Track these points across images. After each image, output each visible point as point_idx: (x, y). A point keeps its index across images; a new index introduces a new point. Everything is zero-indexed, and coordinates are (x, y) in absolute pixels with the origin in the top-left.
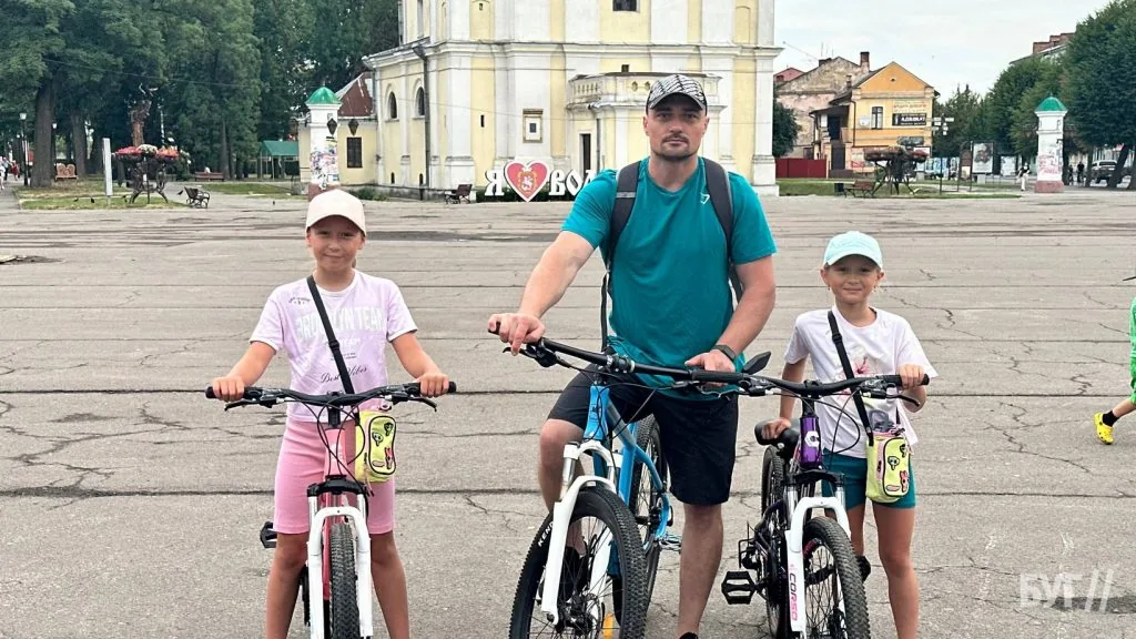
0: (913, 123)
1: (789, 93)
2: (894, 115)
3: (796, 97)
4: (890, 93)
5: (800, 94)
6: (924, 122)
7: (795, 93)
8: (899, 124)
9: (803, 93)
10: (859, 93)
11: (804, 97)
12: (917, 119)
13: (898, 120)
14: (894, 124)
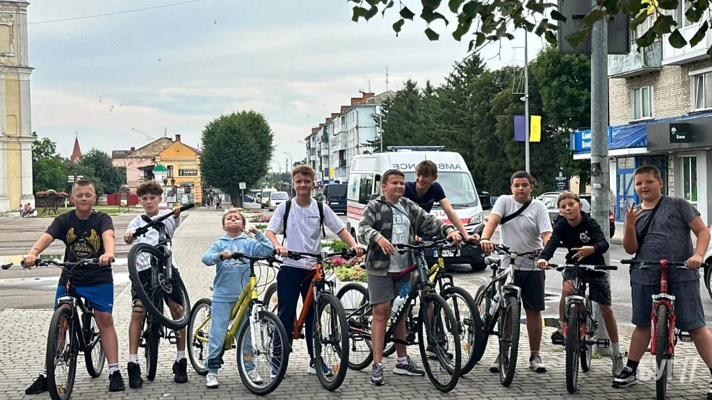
0: (190, 174)
1: (135, 157)
2: (179, 170)
3: (139, 160)
4: (177, 158)
5: (141, 158)
6: (196, 174)
7: (138, 157)
8: (182, 175)
9: (143, 157)
10: (159, 158)
11: (144, 159)
12: (192, 172)
13: (182, 172)
14: (179, 175)
